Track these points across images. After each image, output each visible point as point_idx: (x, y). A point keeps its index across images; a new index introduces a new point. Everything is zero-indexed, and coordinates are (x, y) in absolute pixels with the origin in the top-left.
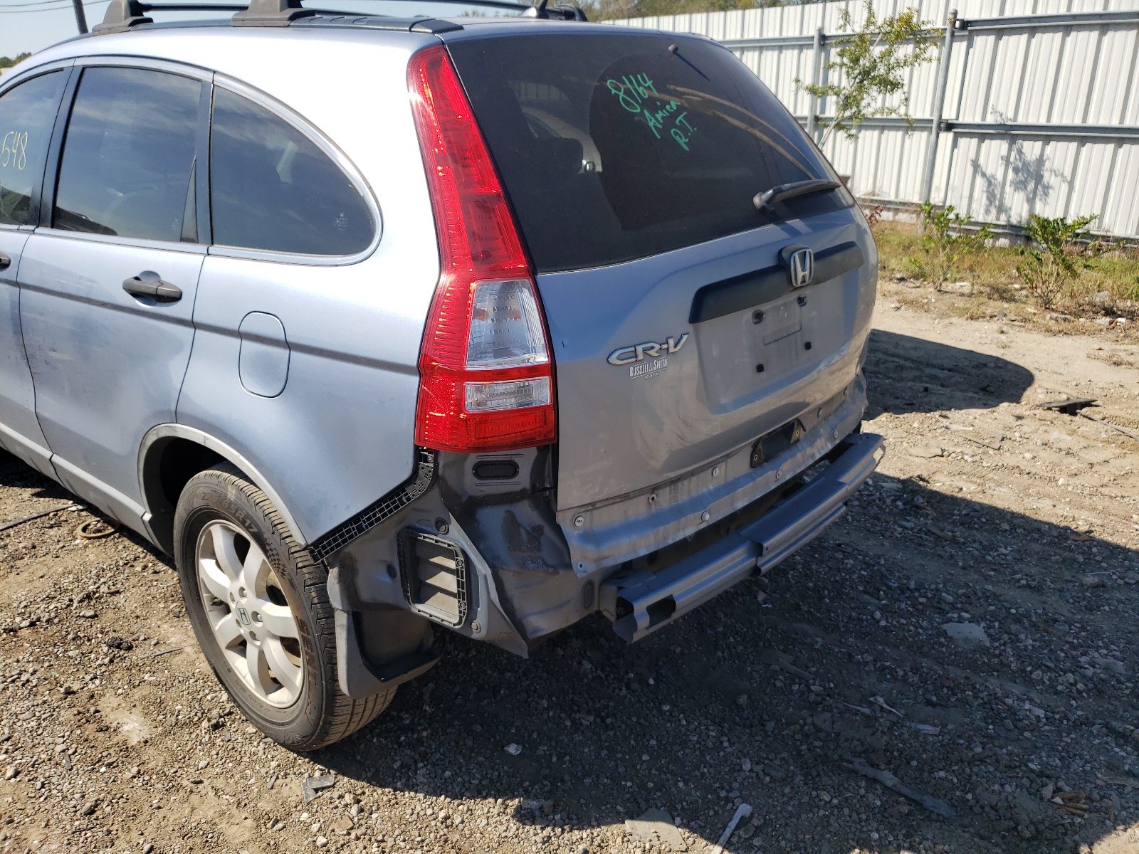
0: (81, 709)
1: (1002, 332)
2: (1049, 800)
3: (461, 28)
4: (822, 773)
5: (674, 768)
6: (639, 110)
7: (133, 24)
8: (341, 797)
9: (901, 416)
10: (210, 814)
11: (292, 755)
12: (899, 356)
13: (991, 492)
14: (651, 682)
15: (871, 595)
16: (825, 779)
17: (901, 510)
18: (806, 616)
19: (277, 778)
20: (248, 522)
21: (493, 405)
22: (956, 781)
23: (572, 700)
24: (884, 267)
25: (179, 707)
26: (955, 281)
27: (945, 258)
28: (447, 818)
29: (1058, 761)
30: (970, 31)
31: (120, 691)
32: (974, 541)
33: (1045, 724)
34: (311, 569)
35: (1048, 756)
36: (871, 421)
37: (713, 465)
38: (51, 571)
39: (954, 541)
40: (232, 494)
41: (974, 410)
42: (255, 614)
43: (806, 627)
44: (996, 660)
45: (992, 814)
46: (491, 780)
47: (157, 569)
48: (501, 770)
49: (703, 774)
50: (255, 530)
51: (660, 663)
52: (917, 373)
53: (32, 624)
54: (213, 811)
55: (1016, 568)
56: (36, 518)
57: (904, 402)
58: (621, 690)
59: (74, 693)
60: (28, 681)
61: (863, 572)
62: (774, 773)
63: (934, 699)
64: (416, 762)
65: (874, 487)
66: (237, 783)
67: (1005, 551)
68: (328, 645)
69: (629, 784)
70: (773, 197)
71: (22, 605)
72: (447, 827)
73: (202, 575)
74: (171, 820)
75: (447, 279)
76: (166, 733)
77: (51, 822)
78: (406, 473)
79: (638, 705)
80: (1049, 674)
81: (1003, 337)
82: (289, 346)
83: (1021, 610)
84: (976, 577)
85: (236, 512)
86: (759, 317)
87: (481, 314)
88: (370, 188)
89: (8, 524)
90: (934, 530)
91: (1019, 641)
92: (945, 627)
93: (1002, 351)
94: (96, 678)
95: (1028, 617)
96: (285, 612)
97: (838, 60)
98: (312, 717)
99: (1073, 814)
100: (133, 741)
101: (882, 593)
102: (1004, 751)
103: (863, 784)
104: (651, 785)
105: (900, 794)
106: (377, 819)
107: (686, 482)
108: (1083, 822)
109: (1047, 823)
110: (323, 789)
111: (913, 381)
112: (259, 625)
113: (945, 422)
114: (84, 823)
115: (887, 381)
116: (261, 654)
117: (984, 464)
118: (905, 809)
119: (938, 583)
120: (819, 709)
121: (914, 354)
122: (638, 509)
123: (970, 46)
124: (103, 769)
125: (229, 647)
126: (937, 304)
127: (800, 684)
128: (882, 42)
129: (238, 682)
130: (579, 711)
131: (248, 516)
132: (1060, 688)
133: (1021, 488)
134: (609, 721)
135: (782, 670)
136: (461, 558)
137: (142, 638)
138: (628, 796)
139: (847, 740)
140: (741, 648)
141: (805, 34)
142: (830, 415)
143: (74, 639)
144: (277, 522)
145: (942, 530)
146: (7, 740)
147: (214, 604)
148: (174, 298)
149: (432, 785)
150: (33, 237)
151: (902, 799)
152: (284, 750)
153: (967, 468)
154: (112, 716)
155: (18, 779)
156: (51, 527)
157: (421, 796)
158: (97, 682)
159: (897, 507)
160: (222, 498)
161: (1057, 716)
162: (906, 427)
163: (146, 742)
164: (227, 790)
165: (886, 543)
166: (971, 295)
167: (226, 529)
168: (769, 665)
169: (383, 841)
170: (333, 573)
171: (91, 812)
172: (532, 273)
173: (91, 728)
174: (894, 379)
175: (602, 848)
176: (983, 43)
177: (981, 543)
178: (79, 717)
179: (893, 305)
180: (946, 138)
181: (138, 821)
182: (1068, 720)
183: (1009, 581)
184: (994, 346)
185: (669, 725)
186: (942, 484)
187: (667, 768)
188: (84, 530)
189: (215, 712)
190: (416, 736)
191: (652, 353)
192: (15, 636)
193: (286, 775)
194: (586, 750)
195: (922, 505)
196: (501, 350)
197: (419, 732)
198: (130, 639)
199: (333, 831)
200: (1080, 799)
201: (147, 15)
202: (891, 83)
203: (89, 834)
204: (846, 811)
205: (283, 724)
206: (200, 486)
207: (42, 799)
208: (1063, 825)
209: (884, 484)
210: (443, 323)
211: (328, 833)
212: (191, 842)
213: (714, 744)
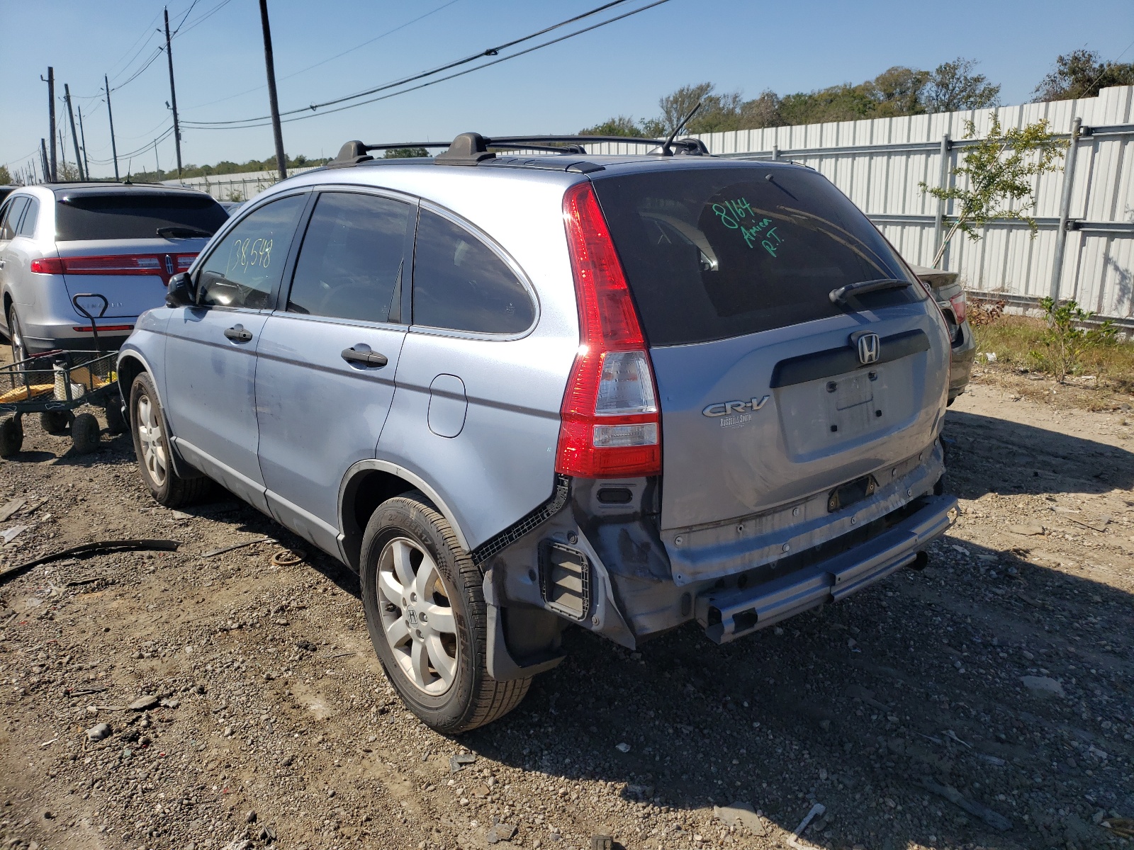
0: (279, 691)
1: (1125, 424)
2: (1099, 824)
3: (602, 168)
4: (890, 785)
5: (760, 772)
6: (737, 227)
7: (359, 161)
8: (480, 771)
9: (1007, 497)
10: (378, 774)
11: (442, 738)
12: (1013, 444)
13: (1089, 568)
14: (746, 704)
15: (955, 648)
16: (892, 789)
17: (995, 579)
18: (891, 661)
19: (430, 754)
20: (425, 536)
21: (615, 443)
22: (1014, 804)
23: (676, 713)
24: (1008, 360)
25: (353, 696)
26: (1081, 374)
27: (1067, 352)
28: (565, 794)
29: (1114, 795)
30: (1095, 137)
31: (307, 681)
32: (1064, 610)
33: (1107, 765)
34: (471, 574)
35: (1106, 791)
36: (977, 501)
37: (794, 505)
38: (253, 588)
39: (1043, 608)
40: (413, 514)
41: (1084, 495)
42: (422, 614)
43: (891, 670)
44: (1068, 710)
45: (1045, 833)
46: (604, 769)
47: (335, 592)
48: (612, 762)
49: (784, 779)
50: (429, 542)
51: (755, 691)
52: (1031, 460)
53: (240, 627)
54: (380, 772)
55: (1103, 635)
56: (240, 547)
57: (1012, 485)
58: (718, 708)
59: (273, 679)
60: (239, 667)
61: (949, 628)
62: (847, 782)
63: (1003, 736)
64: (542, 750)
65: (971, 558)
66: (398, 755)
67: (1094, 621)
68: (480, 637)
69: (720, 782)
70: (845, 292)
71: (232, 612)
72: (565, 801)
73: (380, 585)
74: (348, 775)
75: (585, 350)
76: (343, 714)
77: (259, 769)
78: (547, 494)
79: (732, 721)
80: (1119, 725)
81: (1125, 429)
82: (467, 399)
83: (1101, 671)
84: (1061, 640)
85: (416, 528)
86: (832, 387)
87: (607, 376)
88: (533, 286)
89: (219, 551)
90: (1025, 597)
91: (1095, 696)
92: (1022, 679)
93: (1123, 442)
94: (289, 670)
95: (1108, 677)
96: (447, 612)
97: (965, 166)
98: (462, 699)
99: (1118, 836)
100: (319, 717)
101: (964, 646)
102: (1065, 783)
103: (927, 798)
104: (739, 783)
105: (963, 809)
106: (508, 789)
107: (769, 517)
108: (1127, 843)
109: (1093, 842)
110: (466, 764)
111: (1024, 466)
112: (425, 624)
113: (1051, 504)
114: (284, 771)
115: (998, 466)
116: (424, 650)
117: (1085, 543)
118: (964, 821)
119: (1021, 643)
120: (893, 735)
121: (1028, 442)
122: (728, 535)
123: (1095, 151)
124: (296, 735)
125: (398, 646)
126: (1058, 396)
127: (878, 715)
128: (1009, 148)
129: (403, 675)
130: (681, 722)
131: (424, 531)
132: (1126, 737)
133: (1121, 566)
134: (706, 731)
135: (863, 702)
136: (586, 563)
137: (324, 643)
138: (718, 791)
139: (917, 763)
140: (829, 683)
141: (932, 140)
142: (905, 475)
143: (271, 640)
144: (447, 536)
145: (1033, 598)
146: (225, 708)
147: (388, 610)
148: (381, 364)
149: (554, 768)
150: (271, 318)
151: (963, 813)
152: (435, 733)
153: (1067, 546)
154: (302, 699)
155: (234, 737)
156: (252, 555)
157: (544, 775)
158: (290, 673)
159: (990, 576)
160: (406, 518)
161: (1119, 759)
162: (1011, 507)
163: (328, 719)
164: (391, 759)
165: (975, 606)
166: (1095, 388)
167: (406, 545)
168: (853, 698)
169: (513, 806)
170: (488, 575)
171: (289, 764)
172: (647, 346)
173: (286, 706)
174: (1005, 464)
175: (693, 827)
176: (1109, 148)
177: (1070, 612)
178: (278, 697)
179: (1013, 396)
180: (1074, 237)
181: (323, 774)
182: (1129, 763)
183: (1094, 646)
184: (1114, 437)
185: (758, 738)
186: (1039, 558)
187: (754, 772)
188: (278, 558)
189: (381, 702)
190: (542, 730)
191: (739, 409)
192: (227, 634)
193: (437, 752)
194: (685, 753)
195: (1014, 575)
196: (621, 403)
197: (545, 728)
198: (315, 643)
199: (473, 795)
200: (1128, 825)
201: (369, 153)
202: (1018, 188)
203: (287, 779)
204: (909, 816)
205: (437, 709)
206: (389, 509)
207: (252, 752)
208: (1108, 844)
209: (981, 556)
210: (580, 382)
211: (469, 796)
212: (363, 793)
213: (796, 756)
